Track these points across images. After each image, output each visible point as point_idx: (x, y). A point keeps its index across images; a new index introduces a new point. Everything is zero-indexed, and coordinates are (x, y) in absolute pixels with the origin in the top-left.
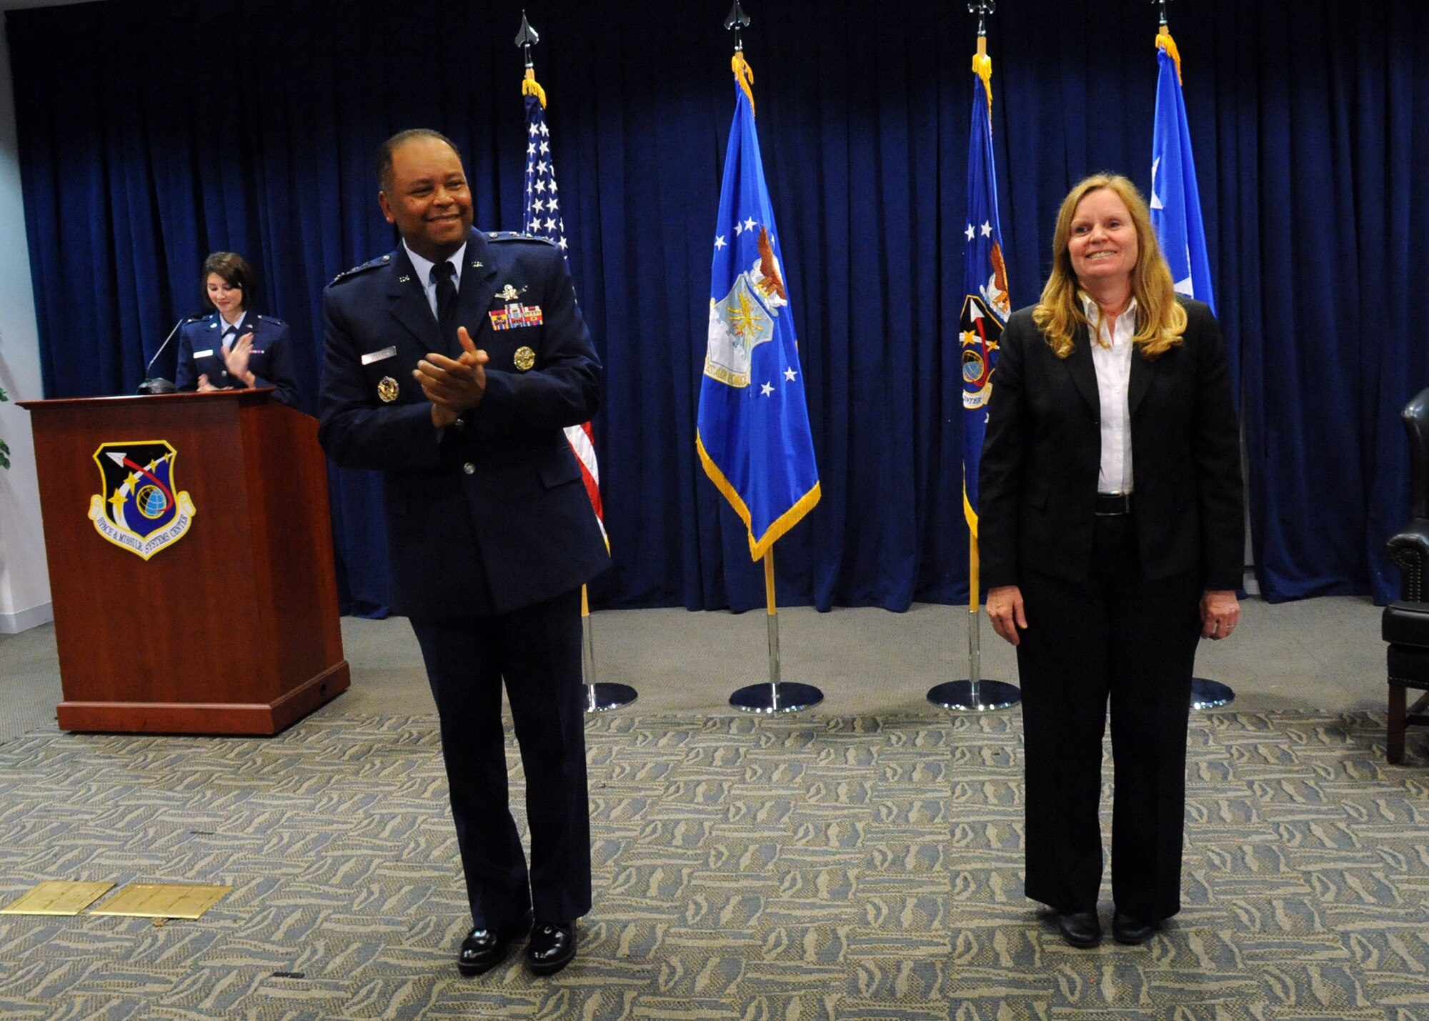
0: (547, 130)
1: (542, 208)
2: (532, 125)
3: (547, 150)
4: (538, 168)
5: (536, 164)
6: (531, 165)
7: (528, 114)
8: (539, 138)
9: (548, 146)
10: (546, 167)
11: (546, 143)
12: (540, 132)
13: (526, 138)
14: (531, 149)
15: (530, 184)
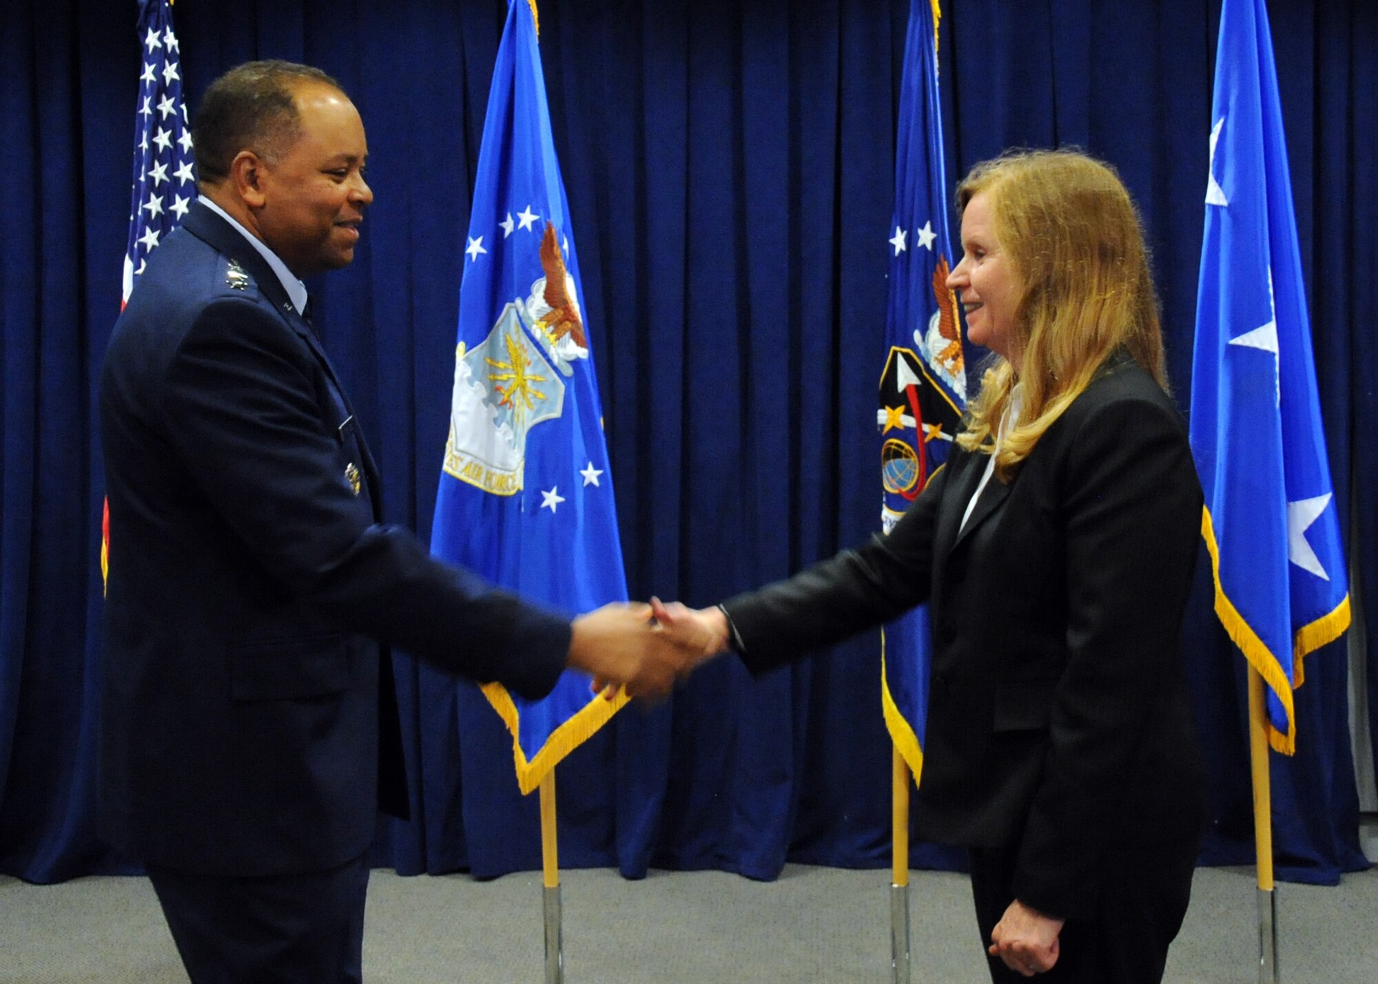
0: (176, 42)
1: (165, 177)
2: (150, 31)
3: (176, 77)
4: (160, 107)
5: (157, 101)
6: (147, 101)
7: (142, 12)
8: (162, 55)
9: (177, 71)
10: (174, 106)
11: (175, 65)
12: (165, 45)
13: (138, 55)
14: (148, 74)
15: (145, 135)
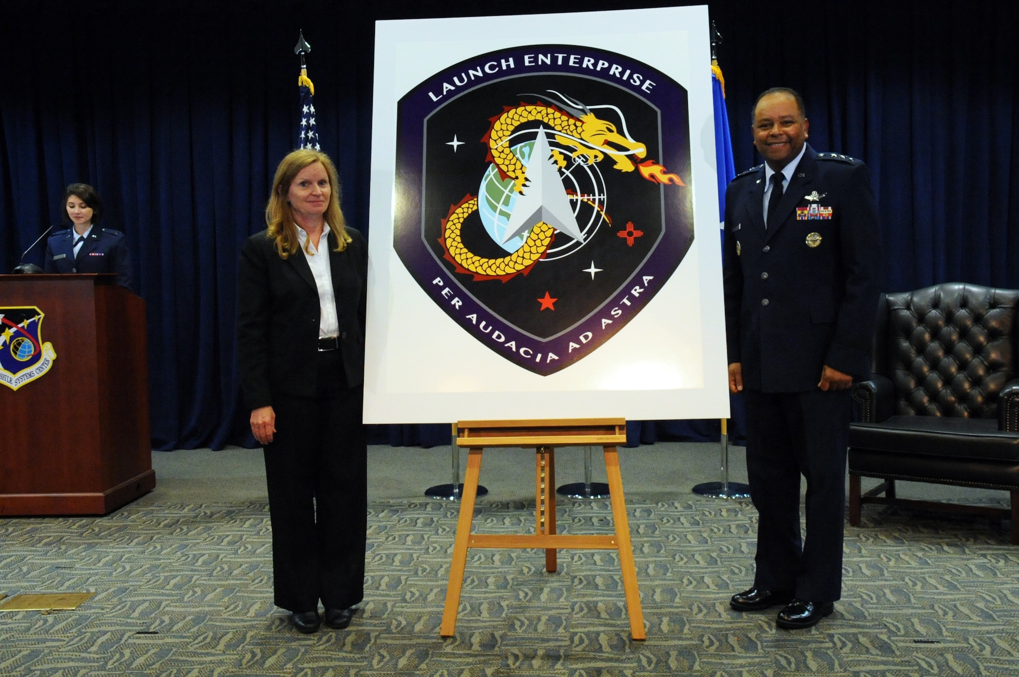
0: (314, 110)
2: (305, 106)
4: (308, 135)
5: (307, 132)
6: (303, 133)
7: (302, 99)
8: (309, 115)
9: (315, 121)
10: (313, 134)
11: (314, 119)
12: (310, 111)
13: (301, 115)
14: (304, 122)
